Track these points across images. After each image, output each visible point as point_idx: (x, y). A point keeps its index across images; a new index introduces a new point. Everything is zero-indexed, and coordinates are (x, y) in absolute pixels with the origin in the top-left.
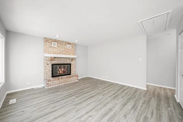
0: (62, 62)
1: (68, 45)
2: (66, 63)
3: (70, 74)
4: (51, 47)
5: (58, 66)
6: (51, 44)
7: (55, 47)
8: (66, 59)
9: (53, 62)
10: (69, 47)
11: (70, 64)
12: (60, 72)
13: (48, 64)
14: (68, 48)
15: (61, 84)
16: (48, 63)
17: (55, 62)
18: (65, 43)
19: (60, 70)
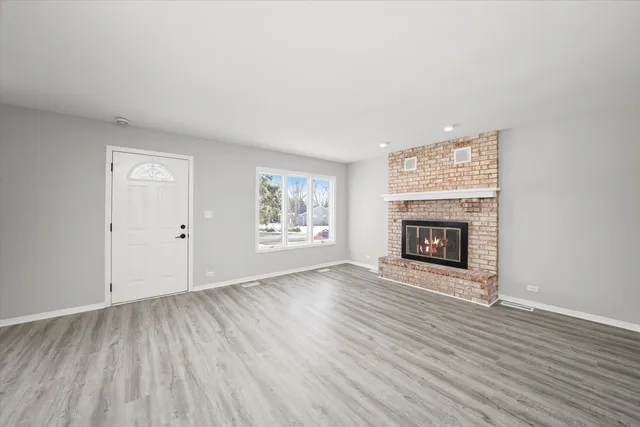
0: (432, 217)
1: (457, 151)
2: (446, 218)
3: (464, 264)
4: (402, 173)
5: (418, 228)
6: (403, 165)
7: (411, 172)
8: (445, 206)
9: (412, 214)
10: (462, 156)
11: (465, 227)
12: (428, 248)
13: (395, 221)
14: (456, 163)
15: (414, 284)
16: (397, 217)
17: (413, 214)
18: (445, 147)
19: (426, 242)
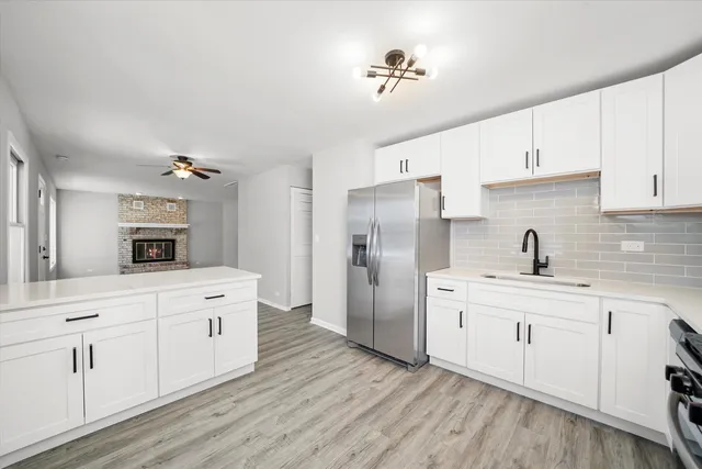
0: (154, 237)
1: (168, 204)
2: (163, 237)
3: (173, 259)
4: (131, 209)
5: (146, 243)
6: (132, 204)
7: (139, 210)
8: (163, 231)
9: (136, 237)
10: (171, 207)
11: (173, 241)
12: (151, 254)
13: (126, 240)
14: (168, 210)
17: (140, 235)
18: (162, 200)
19: (150, 250)
